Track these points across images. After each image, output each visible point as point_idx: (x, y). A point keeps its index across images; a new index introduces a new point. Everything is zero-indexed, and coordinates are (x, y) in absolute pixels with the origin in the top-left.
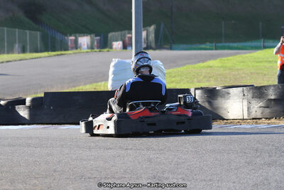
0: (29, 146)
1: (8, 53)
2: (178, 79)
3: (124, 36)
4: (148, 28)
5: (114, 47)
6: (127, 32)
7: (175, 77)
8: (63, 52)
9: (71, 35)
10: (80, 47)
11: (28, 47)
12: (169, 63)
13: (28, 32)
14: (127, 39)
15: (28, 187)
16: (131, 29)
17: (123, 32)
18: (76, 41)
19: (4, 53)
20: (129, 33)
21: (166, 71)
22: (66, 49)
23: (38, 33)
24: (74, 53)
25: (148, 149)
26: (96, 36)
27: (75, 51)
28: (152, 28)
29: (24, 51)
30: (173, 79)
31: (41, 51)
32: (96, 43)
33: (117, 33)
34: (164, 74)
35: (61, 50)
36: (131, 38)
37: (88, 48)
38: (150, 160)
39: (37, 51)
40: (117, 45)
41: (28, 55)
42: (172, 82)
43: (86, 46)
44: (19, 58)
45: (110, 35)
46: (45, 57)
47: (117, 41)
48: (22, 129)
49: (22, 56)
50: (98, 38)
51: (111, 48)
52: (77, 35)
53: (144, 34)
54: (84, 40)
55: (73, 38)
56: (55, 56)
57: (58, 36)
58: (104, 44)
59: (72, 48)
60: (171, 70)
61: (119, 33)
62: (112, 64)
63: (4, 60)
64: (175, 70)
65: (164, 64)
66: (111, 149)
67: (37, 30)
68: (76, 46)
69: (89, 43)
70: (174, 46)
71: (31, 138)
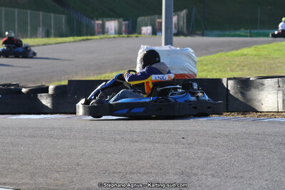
0: (51, 137)
1: (31, 37)
2: (210, 67)
3: (154, 21)
4: (179, 13)
5: (143, 32)
6: (157, 16)
7: (206, 65)
8: (89, 37)
9: (97, 20)
10: (107, 32)
11: (52, 31)
12: (201, 50)
13: (52, 15)
14: (157, 24)
15: (49, 181)
16: (161, 14)
17: (153, 17)
18: (103, 26)
19: (26, 37)
20: (159, 18)
21: (197, 59)
22: (93, 34)
23: (64, 16)
24: (101, 39)
25: (176, 143)
26: (124, 20)
27: (102, 36)
28: (184, 13)
29: (48, 35)
30: (205, 68)
31: (67, 36)
32: (124, 28)
33: (146, 18)
34: (195, 62)
35: (87, 35)
36: (161, 23)
37: (115, 33)
38: (178, 155)
39: (62, 36)
40: (147, 30)
41: (53, 40)
42: (204, 71)
43: (113, 31)
44: (42, 43)
45: (140, 19)
46: (70, 42)
47: (146, 25)
49: (46, 40)
50: (127, 22)
51: (140, 33)
52: (105, 19)
53: (175, 19)
54: (112, 25)
55: (99, 22)
56: (80, 41)
57: (85, 20)
58: (133, 29)
59: (99, 33)
60: (202, 58)
61: (149, 17)
62: (140, 51)
64: (207, 57)
65: (195, 51)
66: (137, 141)
67: (63, 13)
68: (103, 31)
69: (117, 28)
70: (206, 32)
71: (53, 129)
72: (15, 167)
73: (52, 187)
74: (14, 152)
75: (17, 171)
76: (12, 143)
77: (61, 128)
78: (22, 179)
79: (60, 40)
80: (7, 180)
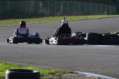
0: (109, 54)
1: (102, 15)
11: (110, 12)
13: (111, 6)
15: (108, 71)
19: (100, 15)
23: (115, 7)
29: (108, 14)
31: (116, 14)
39: (114, 14)
41: (110, 16)
44: (106, 17)
46: (117, 17)
48: (106, 47)
49: (108, 16)
63: (100, 18)
67: (115, 5)
71: (110, 51)
72: (95, 65)
73: (110, 74)
74: (95, 59)
75: (96, 67)
76: (94, 56)
77: (113, 51)
78: (98, 70)
79: (113, 16)
80: (92, 70)
